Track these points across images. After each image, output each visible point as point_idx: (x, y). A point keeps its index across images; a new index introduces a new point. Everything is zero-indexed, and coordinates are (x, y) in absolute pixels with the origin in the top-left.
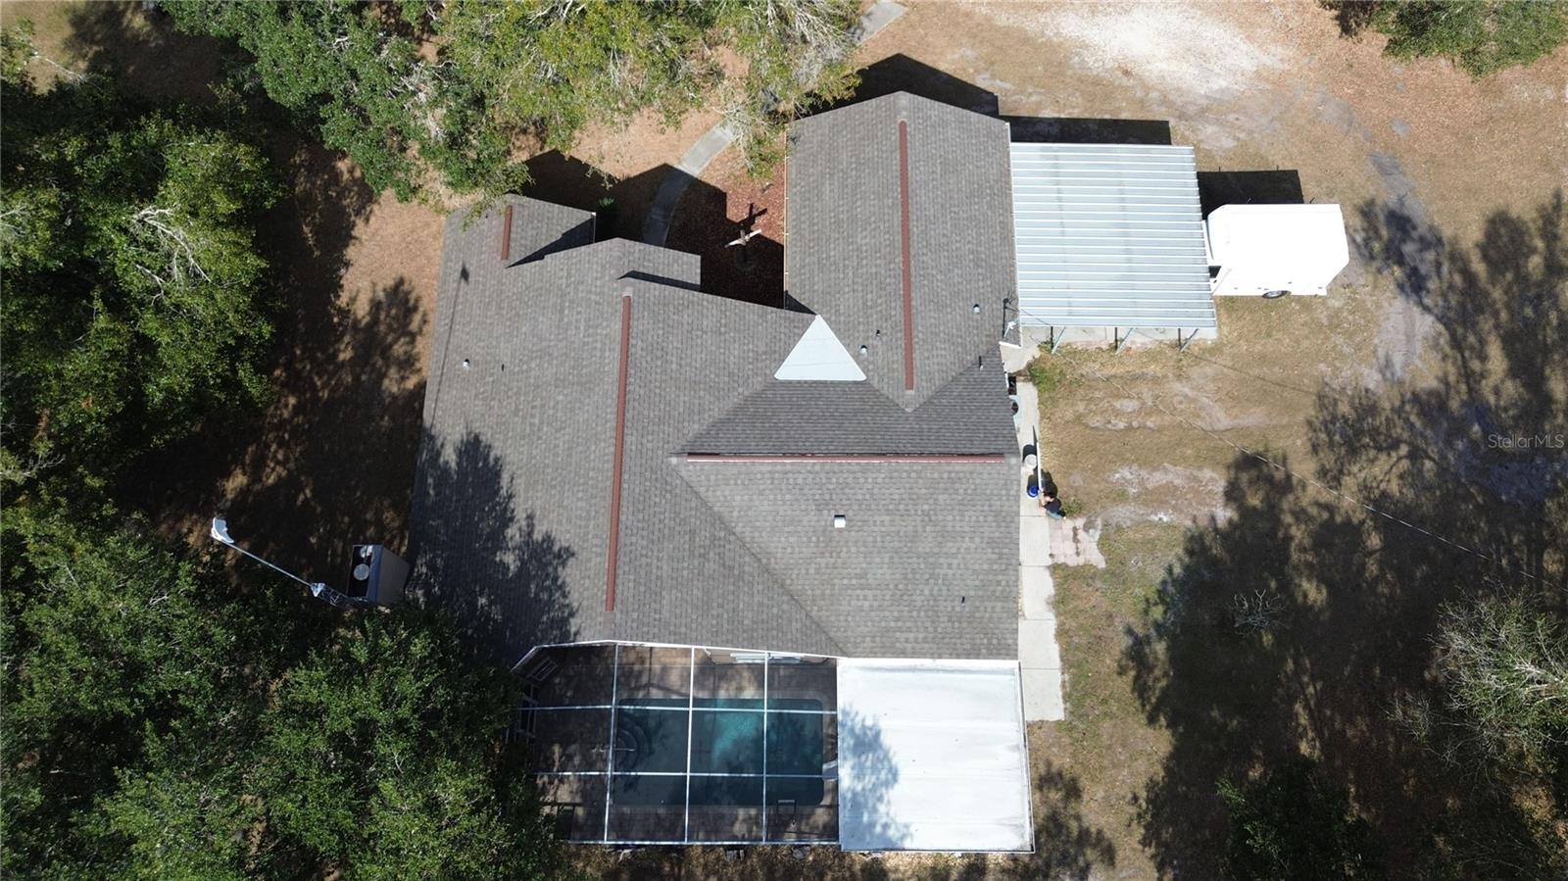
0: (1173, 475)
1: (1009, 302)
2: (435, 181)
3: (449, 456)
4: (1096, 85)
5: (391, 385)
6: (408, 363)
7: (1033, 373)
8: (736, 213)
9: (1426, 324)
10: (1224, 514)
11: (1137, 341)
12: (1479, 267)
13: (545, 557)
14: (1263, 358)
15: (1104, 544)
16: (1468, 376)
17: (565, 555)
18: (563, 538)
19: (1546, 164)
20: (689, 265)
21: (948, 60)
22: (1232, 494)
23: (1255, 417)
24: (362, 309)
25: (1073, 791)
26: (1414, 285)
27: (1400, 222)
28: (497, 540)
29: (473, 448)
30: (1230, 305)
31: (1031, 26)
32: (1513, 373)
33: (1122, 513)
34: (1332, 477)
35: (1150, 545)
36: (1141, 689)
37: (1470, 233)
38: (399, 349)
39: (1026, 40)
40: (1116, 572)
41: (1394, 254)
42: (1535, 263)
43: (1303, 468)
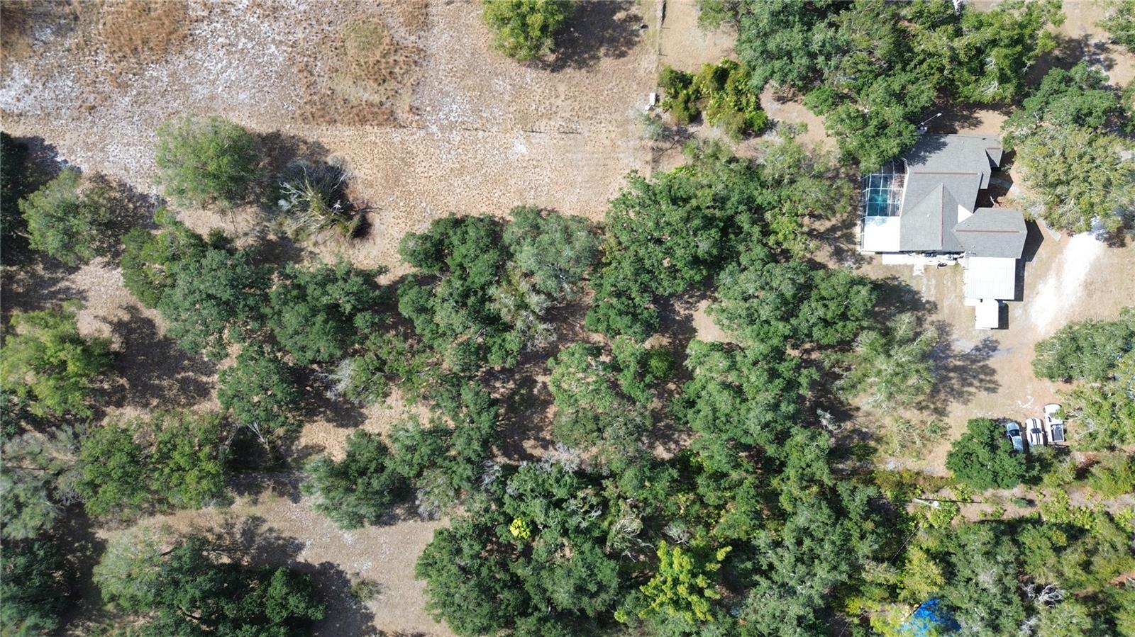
0: (933, 292)
1: (975, 255)
2: (1005, 134)
3: (943, 140)
4: (1034, 286)
5: (957, 123)
6: (963, 127)
7: (957, 265)
8: (999, 199)
9: (968, 351)
10: (924, 300)
11: (964, 288)
12: (981, 364)
13: (923, 160)
14: (960, 314)
15: (918, 276)
16: (955, 356)
17: (924, 164)
18: (927, 163)
19: (1009, 387)
20: (985, 186)
21: (1042, 251)
22: (928, 302)
23: (946, 311)
24: (976, 115)
25: (869, 263)
26: (977, 349)
27: (994, 349)
28: (926, 151)
29: (944, 144)
30: (973, 309)
31: (1051, 272)
32: (955, 366)
33: (925, 280)
34: (932, 323)
35: (918, 285)
36: (888, 278)
37: (991, 363)
38: (966, 124)
39: (1048, 270)
40: (912, 277)
41: (986, 346)
42: (982, 376)
43: (934, 317)
